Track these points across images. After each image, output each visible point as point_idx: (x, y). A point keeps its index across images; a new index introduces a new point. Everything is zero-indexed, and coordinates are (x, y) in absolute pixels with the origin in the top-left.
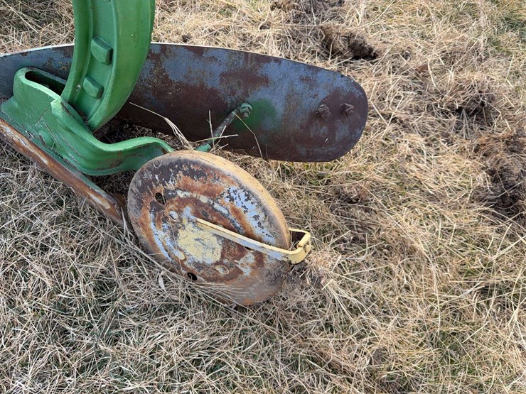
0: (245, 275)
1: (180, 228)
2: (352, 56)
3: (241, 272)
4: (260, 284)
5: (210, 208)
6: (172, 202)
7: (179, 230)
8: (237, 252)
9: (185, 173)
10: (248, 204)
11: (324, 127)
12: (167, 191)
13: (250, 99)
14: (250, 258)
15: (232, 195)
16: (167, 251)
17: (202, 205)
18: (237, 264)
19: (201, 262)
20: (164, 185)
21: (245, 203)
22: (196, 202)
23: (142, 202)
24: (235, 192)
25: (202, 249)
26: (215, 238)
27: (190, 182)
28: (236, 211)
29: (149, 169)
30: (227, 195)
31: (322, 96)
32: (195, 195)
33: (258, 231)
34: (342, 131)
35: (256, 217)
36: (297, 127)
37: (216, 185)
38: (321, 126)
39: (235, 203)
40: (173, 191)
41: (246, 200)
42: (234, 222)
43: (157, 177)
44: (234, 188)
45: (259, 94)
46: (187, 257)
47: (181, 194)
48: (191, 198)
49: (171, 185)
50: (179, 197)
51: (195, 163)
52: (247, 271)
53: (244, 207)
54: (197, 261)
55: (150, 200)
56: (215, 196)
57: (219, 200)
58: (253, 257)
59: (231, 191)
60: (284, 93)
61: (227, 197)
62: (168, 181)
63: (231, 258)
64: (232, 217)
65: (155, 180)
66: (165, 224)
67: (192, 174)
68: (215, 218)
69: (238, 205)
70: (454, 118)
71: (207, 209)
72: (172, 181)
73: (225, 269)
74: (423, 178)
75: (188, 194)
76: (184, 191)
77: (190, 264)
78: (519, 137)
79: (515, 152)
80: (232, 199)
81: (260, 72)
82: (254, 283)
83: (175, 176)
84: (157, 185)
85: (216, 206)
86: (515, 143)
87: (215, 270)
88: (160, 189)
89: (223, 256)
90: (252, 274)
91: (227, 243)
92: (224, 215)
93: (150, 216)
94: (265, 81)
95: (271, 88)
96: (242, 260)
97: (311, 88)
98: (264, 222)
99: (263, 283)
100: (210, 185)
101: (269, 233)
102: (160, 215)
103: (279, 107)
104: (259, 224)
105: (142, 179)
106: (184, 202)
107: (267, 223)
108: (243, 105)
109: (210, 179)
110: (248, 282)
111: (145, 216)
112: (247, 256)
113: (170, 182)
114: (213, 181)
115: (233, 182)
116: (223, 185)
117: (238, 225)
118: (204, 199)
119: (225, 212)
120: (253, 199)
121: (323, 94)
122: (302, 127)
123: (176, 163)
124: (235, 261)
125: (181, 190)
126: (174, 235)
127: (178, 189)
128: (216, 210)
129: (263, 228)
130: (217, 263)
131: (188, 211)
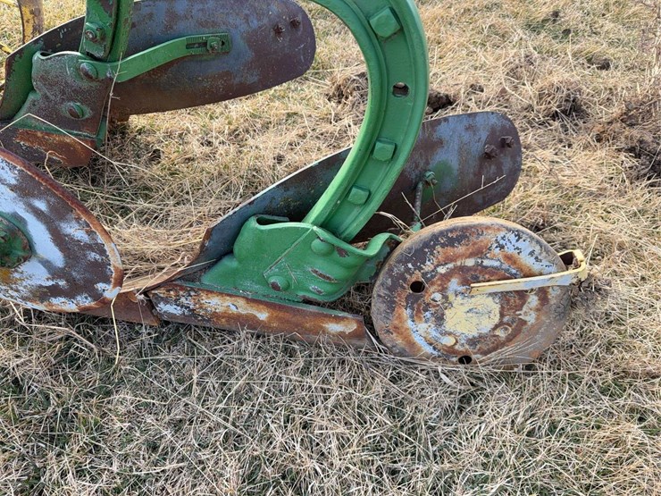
0: (529, 323)
1: (446, 309)
2: (432, 110)
3: (524, 322)
4: (547, 326)
5: (480, 268)
6: (433, 284)
7: (446, 312)
8: (517, 301)
9: (443, 246)
10: (520, 244)
11: (493, 167)
12: (424, 275)
13: (430, 166)
14: (533, 300)
15: (502, 242)
16: (431, 344)
17: (469, 269)
18: (520, 314)
19: (476, 335)
20: (421, 269)
21: (517, 245)
22: (463, 269)
23: (395, 302)
24: (503, 238)
25: (475, 320)
26: (491, 298)
27: (450, 251)
28: (509, 258)
29: (399, 261)
30: (496, 245)
31: (484, 138)
32: (459, 263)
33: (536, 267)
34: (507, 163)
35: (532, 253)
36: (471, 176)
37: (481, 241)
38: (490, 166)
39: (506, 249)
40: (433, 271)
41: (517, 241)
42: (508, 270)
43: (410, 265)
44: (502, 234)
45: (438, 157)
46: (458, 339)
47: (442, 270)
48: (455, 268)
49: (428, 266)
50: (441, 274)
51: (451, 231)
52: (531, 318)
53: (517, 248)
54: (471, 337)
55: (404, 295)
56: (482, 253)
57: (488, 255)
58: (536, 298)
59: (499, 238)
60: (456, 148)
61: (497, 247)
62: (424, 263)
63: (511, 312)
64: (505, 266)
65: (408, 270)
66: (427, 313)
67: (451, 243)
68: (487, 276)
69: (510, 250)
70: (557, 124)
71: (475, 271)
72: (429, 260)
73: (506, 329)
74: (577, 181)
75: (450, 266)
76: (446, 264)
77: (463, 345)
78: (631, 111)
79: (634, 125)
80: (502, 247)
81: (435, 136)
82: (540, 328)
83: (432, 254)
84: (411, 275)
85: (486, 263)
86: (630, 117)
87: (495, 336)
88: (417, 276)
89: (502, 315)
90: (537, 319)
91: (504, 296)
92: (496, 268)
93: (406, 313)
94: (440, 143)
95: (446, 148)
96: (524, 309)
97: (475, 134)
98: (540, 254)
99: (550, 323)
100: (474, 244)
101: (548, 264)
102: (419, 305)
103: (454, 163)
104: (536, 258)
105: (391, 276)
106: (447, 277)
107: (544, 253)
108: (428, 174)
109: (473, 239)
110: (535, 330)
111: (400, 317)
112: (529, 300)
113: (428, 263)
114: (477, 238)
115: (499, 230)
116: (489, 237)
117: (514, 271)
118: (470, 262)
119: (496, 264)
120: (524, 237)
121: (484, 135)
122: (475, 175)
123: (431, 240)
124: (518, 313)
125: (442, 265)
126: (440, 319)
127: (438, 266)
128: (486, 267)
129: (541, 261)
130: (496, 327)
131: (454, 284)
